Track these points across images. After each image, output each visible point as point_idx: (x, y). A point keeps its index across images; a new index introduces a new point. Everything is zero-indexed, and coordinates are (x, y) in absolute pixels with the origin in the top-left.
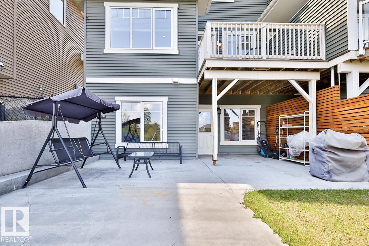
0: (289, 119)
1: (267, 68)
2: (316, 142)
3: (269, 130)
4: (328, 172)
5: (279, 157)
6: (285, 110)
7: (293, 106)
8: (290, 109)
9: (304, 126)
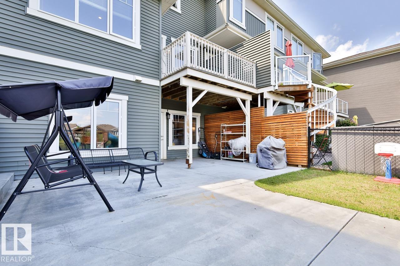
0: (227, 127)
1: (227, 86)
2: (264, 144)
3: (207, 135)
4: (272, 164)
5: (221, 158)
6: (223, 120)
7: (230, 117)
8: (228, 119)
9: (244, 133)
